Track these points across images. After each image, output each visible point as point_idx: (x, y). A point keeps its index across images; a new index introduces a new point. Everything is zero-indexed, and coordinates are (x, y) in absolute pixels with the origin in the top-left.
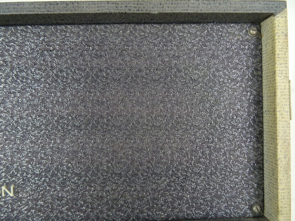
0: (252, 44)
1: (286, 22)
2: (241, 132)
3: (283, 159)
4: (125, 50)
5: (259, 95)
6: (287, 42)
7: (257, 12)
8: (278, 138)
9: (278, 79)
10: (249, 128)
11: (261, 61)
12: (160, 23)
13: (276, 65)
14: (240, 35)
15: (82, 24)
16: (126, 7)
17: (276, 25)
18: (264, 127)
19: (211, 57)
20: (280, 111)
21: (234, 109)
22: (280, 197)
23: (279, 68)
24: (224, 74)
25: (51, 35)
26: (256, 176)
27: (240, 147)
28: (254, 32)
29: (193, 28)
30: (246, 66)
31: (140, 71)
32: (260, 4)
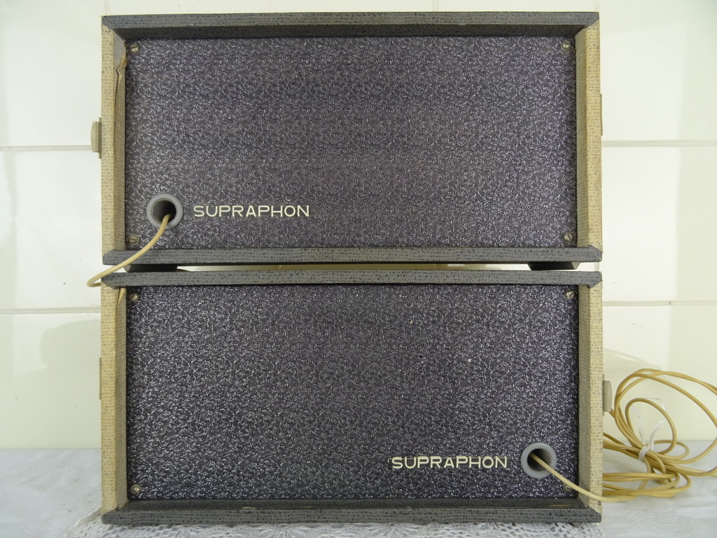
0: (565, 59)
1: (598, 34)
2: (552, 155)
3: (594, 176)
4: (427, 65)
5: (572, 115)
6: (599, 55)
7: (567, 24)
8: (588, 153)
9: (588, 92)
10: (560, 150)
11: (574, 78)
12: (465, 36)
13: (587, 79)
14: (552, 50)
15: (382, 37)
16: (433, 18)
17: (588, 38)
18: (578, 149)
19: (520, 73)
20: (590, 126)
21: (544, 130)
22: (590, 214)
23: (590, 81)
25: (349, 48)
26: (568, 203)
27: (550, 170)
28: (567, 46)
29: (501, 41)
30: (558, 83)
31: (443, 87)
32: (571, 15)
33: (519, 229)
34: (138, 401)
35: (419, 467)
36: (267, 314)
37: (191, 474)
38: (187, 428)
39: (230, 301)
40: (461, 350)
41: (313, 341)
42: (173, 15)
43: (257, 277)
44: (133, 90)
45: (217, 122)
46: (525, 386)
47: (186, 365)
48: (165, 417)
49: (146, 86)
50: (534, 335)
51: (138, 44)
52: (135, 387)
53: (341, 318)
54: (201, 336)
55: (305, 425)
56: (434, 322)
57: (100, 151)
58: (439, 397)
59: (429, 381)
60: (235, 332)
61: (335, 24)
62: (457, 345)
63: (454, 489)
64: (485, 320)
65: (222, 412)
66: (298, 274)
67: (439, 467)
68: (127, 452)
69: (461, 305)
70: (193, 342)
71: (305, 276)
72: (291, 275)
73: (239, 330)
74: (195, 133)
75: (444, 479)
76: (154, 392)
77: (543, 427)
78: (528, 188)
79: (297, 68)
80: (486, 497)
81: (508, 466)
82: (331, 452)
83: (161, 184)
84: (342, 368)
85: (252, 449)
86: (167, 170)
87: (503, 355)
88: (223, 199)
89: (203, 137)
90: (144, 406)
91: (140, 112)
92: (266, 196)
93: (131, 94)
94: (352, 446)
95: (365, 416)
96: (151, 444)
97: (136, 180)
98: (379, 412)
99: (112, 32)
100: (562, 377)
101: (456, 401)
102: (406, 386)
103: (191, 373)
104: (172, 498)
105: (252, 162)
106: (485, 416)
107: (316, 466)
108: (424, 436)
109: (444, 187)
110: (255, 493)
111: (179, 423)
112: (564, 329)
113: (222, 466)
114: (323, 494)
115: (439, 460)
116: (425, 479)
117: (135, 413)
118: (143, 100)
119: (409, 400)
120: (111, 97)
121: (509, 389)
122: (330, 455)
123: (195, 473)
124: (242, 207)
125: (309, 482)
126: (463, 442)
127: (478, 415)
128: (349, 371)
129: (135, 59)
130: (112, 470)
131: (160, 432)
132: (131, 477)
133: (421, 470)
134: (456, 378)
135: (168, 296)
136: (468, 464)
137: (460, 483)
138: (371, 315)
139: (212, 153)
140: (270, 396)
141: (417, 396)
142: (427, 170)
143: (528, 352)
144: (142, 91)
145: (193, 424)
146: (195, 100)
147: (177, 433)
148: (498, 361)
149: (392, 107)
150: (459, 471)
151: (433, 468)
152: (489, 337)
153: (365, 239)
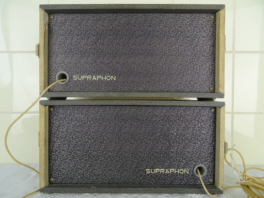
0: (212, 22)
1: (225, 13)
2: (206, 58)
3: (222, 66)
4: (160, 24)
5: (214, 43)
6: (225, 21)
7: (213, 9)
8: (220, 58)
9: (220, 35)
10: (209, 56)
11: (215, 29)
12: (175, 13)
14: (207, 18)
15: (143, 13)
16: (163, 6)
17: (221, 14)
18: (216, 56)
19: (195, 27)
20: (221, 47)
21: (203, 49)
22: (220, 80)
23: (221, 31)
24: (200, 34)
25: (131, 17)
26: (212, 76)
27: (205, 64)
28: (213, 17)
29: (188, 15)
30: (209, 31)
31: (166, 32)
32: (214, 6)
33: (194, 85)
34: (53, 147)
35: (156, 173)
36: (101, 116)
37: (72, 174)
38: (71, 157)
39: (87, 111)
40: (172, 130)
41: (117, 126)
42: (66, 5)
43: (97, 102)
44: (51, 32)
45: (82, 45)
46: (196, 144)
47: (70, 134)
48: (63, 154)
49: (56, 31)
50: (199, 125)
51: (53, 15)
52: (52, 142)
53: (128, 118)
54: (76, 124)
55: (114, 157)
56: (162, 120)
57: (39, 55)
58: (164, 147)
59: (160, 141)
60: (89, 122)
61: (126, 8)
62: (171, 128)
63: (169, 181)
64: (181, 119)
65: (84, 152)
66: (112, 102)
67: (164, 173)
68: (49, 166)
69: (172, 113)
70: (73, 126)
71: (115, 102)
72: (110, 102)
73: (90, 122)
74: (74, 49)
75: (165, 177)
76: (59, 144)
77: (202, 159)
78: (197, 70)
79: (112, 25)
80: (180, 184)
81: (189, 173)
82: (124, 167)
83: (61, 67)
84: (128, 136)
85: (95, 165)
86: (63, 62)
87: (188, 132)
88: (84, 73)
89: (77, 50)
90: (55, 149)
91: (53, 41)
92: (100, 72)
93: (50, 34)
94: (131, 165)
95: (136, 154)
96: (58, 163)
97: (52, 66)
98: (141, 153)
99: (43, 11)
100: (209, 140)
101: (170, 149)
102: (151, 143)
103: (72, 138)
104: (65, 183)
105: (95, 60)
106: (181, 154)
107: (118, 172)
108: (158, 161)
109: (166, 70)
110: (96, 181)
111: (68, 156)
112: (210, 123)
113: (84, 172)
114: (121, 182)
115: (163, 170)
116: (158, 177)
117: (52, 152)
118: (55, 36)
119: (153, 148)
120: (43, 35)
121: (190, 145)
122: (123, 168)
123: (74, 174)
124: (91, 76)
125: (115, 178)
126: (173, 164)
127: (178, 154)
128: (131, 138)
129: (52, 21)
130: (43, 173)
131: (61, 159)
132: (50, 175)
133: (157, 174)
134: (170, 141)
135: (64, 109)
136: (174, 172)
137: (171, 179)
138: (139, 117)
139: (80, 56)
140: (102, 146)
141: (156, 147)
142: (159, 63)
143: (197, 131)
144: (54, 33)
145: (73, 156)
146: (74, 36)
147: (67, 159)
148: (186, 134)
149: (147, 40)
150: (171, 174)
151: (161, 173)
152: (182, 126)
153: (136, 89)
